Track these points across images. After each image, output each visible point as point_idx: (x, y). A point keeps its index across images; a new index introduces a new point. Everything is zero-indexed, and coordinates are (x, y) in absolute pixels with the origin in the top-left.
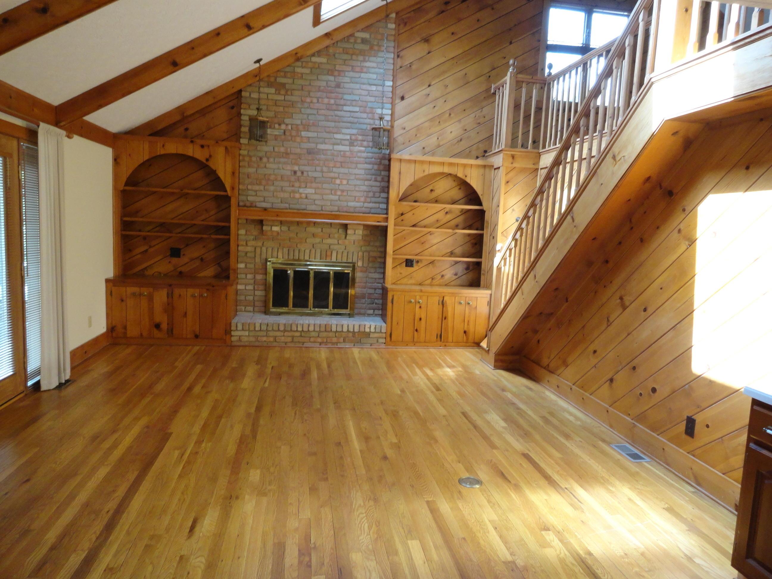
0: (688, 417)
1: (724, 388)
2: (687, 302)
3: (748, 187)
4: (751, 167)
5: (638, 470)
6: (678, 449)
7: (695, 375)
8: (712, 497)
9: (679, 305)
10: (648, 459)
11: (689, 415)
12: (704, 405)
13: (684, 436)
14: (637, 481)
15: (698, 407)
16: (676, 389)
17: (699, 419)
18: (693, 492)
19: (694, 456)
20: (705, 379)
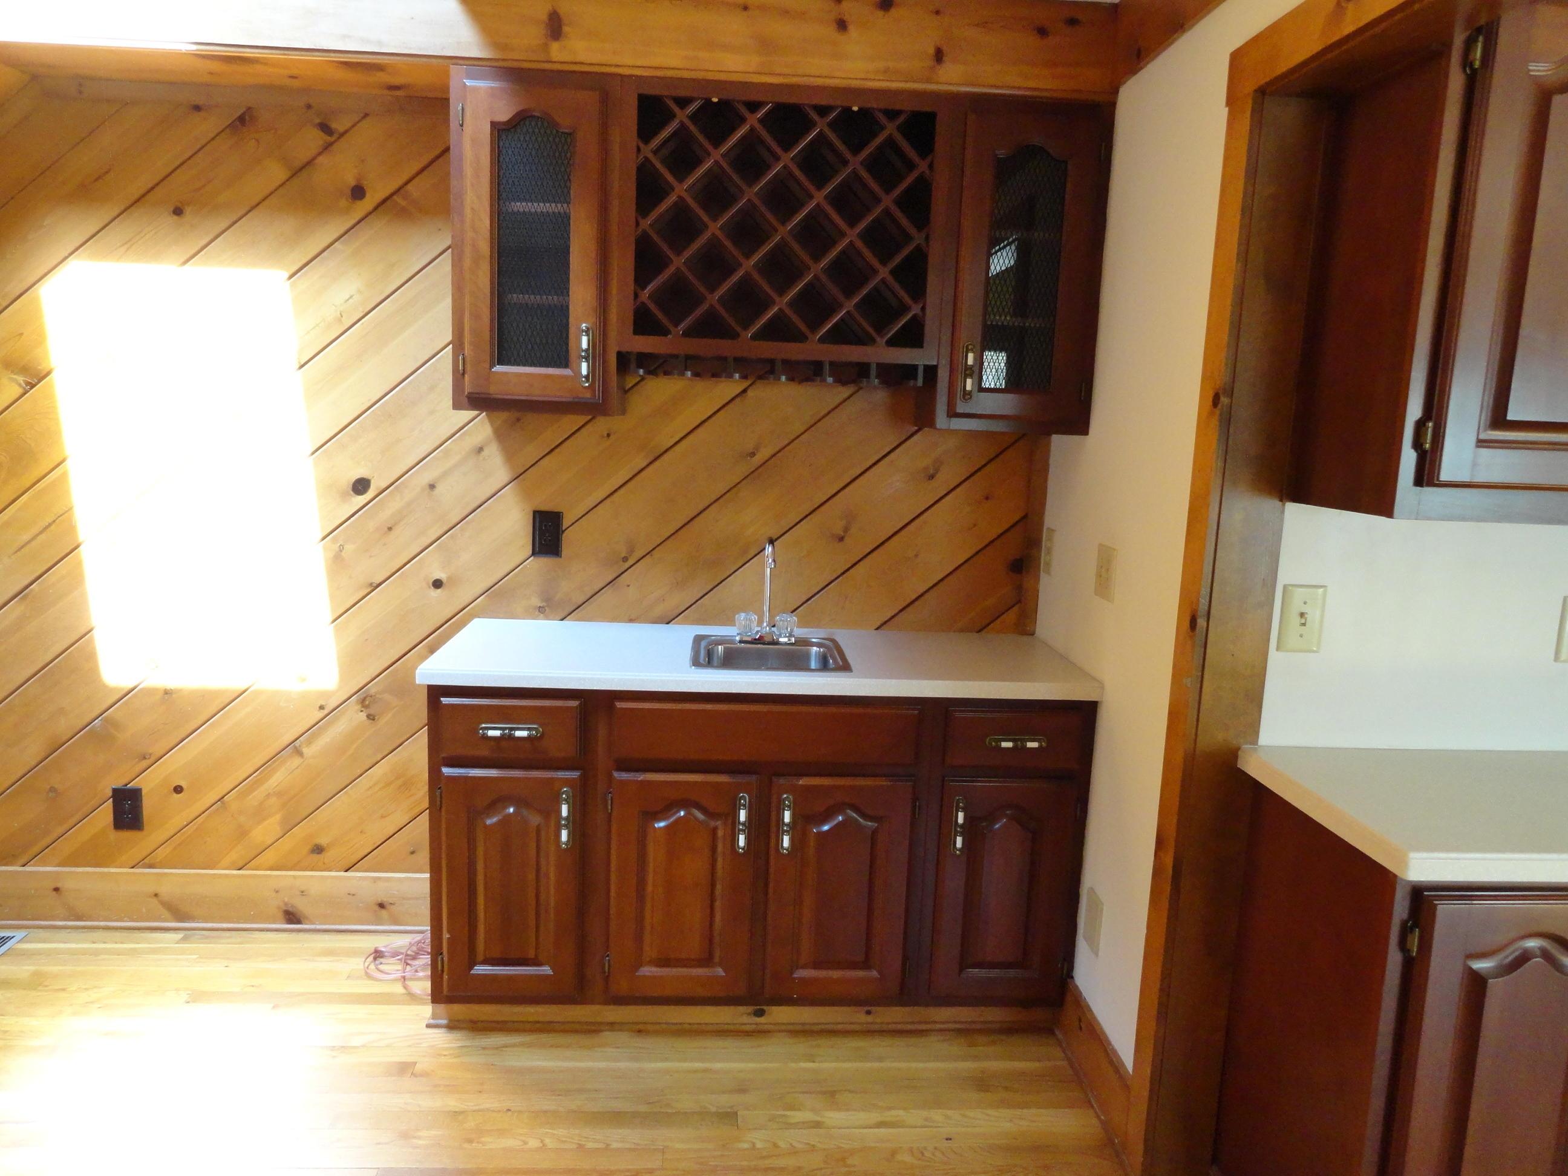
0: (115, 791)
1: (205, 696)
2: (53, 527)
3: (188, 256)
4: (188, 210)
5: (32, 968)
6: (106, 870)
7: (112, 690)
8: (225, 925)
9: (26, 537)
10: (19, 934)
11: (118, 784)
12: (157, 750)
13: (114, 835)
14: (64, 990)
15: (145, 758)
16: (64, 738)
17: (149, 784)
18: (184, 939)
19: (151, 866)
20: (149, 692)
